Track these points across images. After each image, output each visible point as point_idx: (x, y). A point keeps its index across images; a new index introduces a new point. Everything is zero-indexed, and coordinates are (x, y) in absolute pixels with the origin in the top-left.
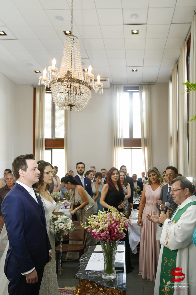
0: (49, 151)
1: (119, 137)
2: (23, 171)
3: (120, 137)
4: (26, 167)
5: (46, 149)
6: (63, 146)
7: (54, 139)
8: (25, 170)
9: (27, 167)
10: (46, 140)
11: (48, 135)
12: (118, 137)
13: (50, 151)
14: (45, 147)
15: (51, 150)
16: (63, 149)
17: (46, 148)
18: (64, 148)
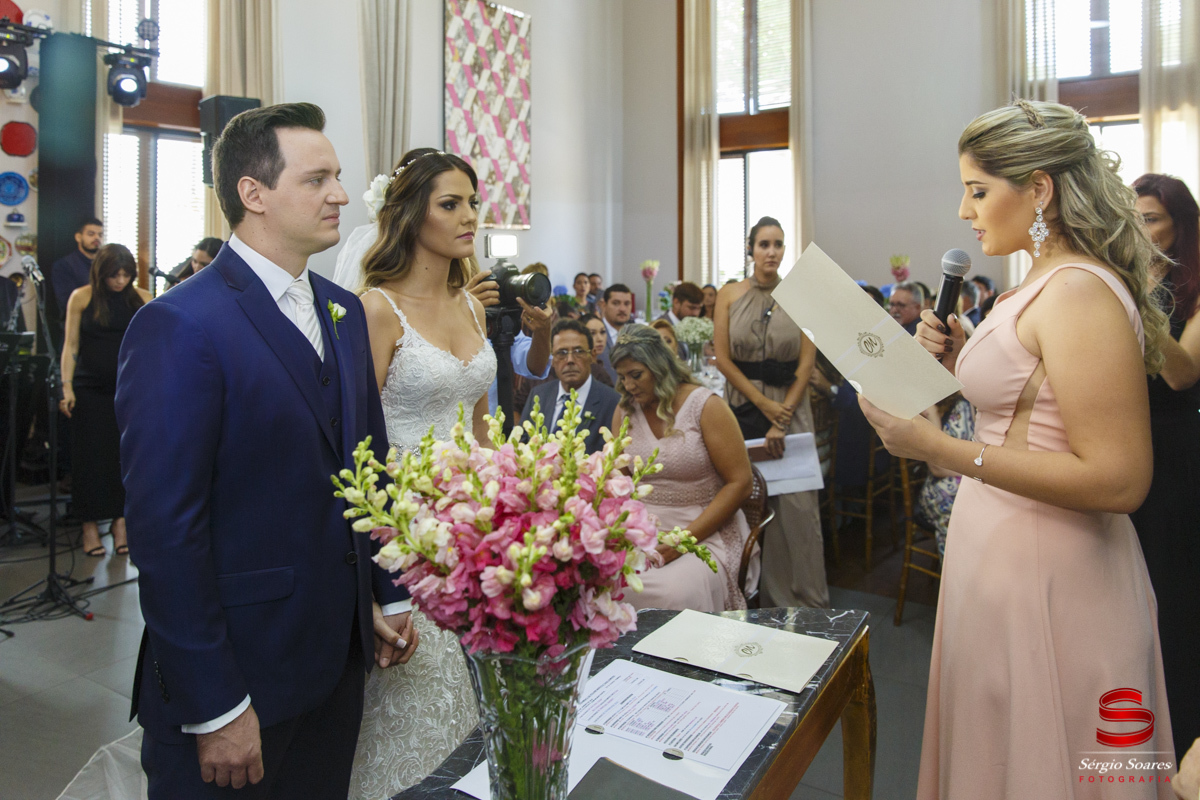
0: (736, 163)
1: (1035, 75)
2: (258, 184)
3: (1041, 77)
4: (278, 167)
5: (724, 155)
6: (786, 140)
7: (752, 112)
8: (269, 181)
9: (282, 166)
10: (725, 121)
11: (729, 100)
12: (1030, 78)
13: (740, 161)
14: (722, 144)
15: (741, 155)
16: (786, 148)
17: (726, 149)
18: (791, 143)
